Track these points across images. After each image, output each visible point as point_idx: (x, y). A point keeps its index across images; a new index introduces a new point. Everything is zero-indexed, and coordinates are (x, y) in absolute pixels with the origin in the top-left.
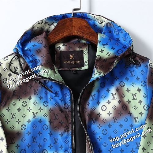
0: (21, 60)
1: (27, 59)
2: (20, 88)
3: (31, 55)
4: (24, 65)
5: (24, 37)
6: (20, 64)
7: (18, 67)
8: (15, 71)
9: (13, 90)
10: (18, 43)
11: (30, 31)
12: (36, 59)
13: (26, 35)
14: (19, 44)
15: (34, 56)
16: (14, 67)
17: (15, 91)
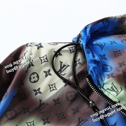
0: (79, 57)
1: (91, 55)
2: (55, 104)
3: (100, 56)
4: (80, 67)
5: (101, 23)
6: (74, 62)
7: (68, 66)
8: (60, 70)
9: (41, 101)
10: (86, 28)
11: (116, 20)
12: (106, 65)
13: (107, 23)
14: (88, 30)
15: (106, 59)
16: (61, 63)
17: (44, 103)
